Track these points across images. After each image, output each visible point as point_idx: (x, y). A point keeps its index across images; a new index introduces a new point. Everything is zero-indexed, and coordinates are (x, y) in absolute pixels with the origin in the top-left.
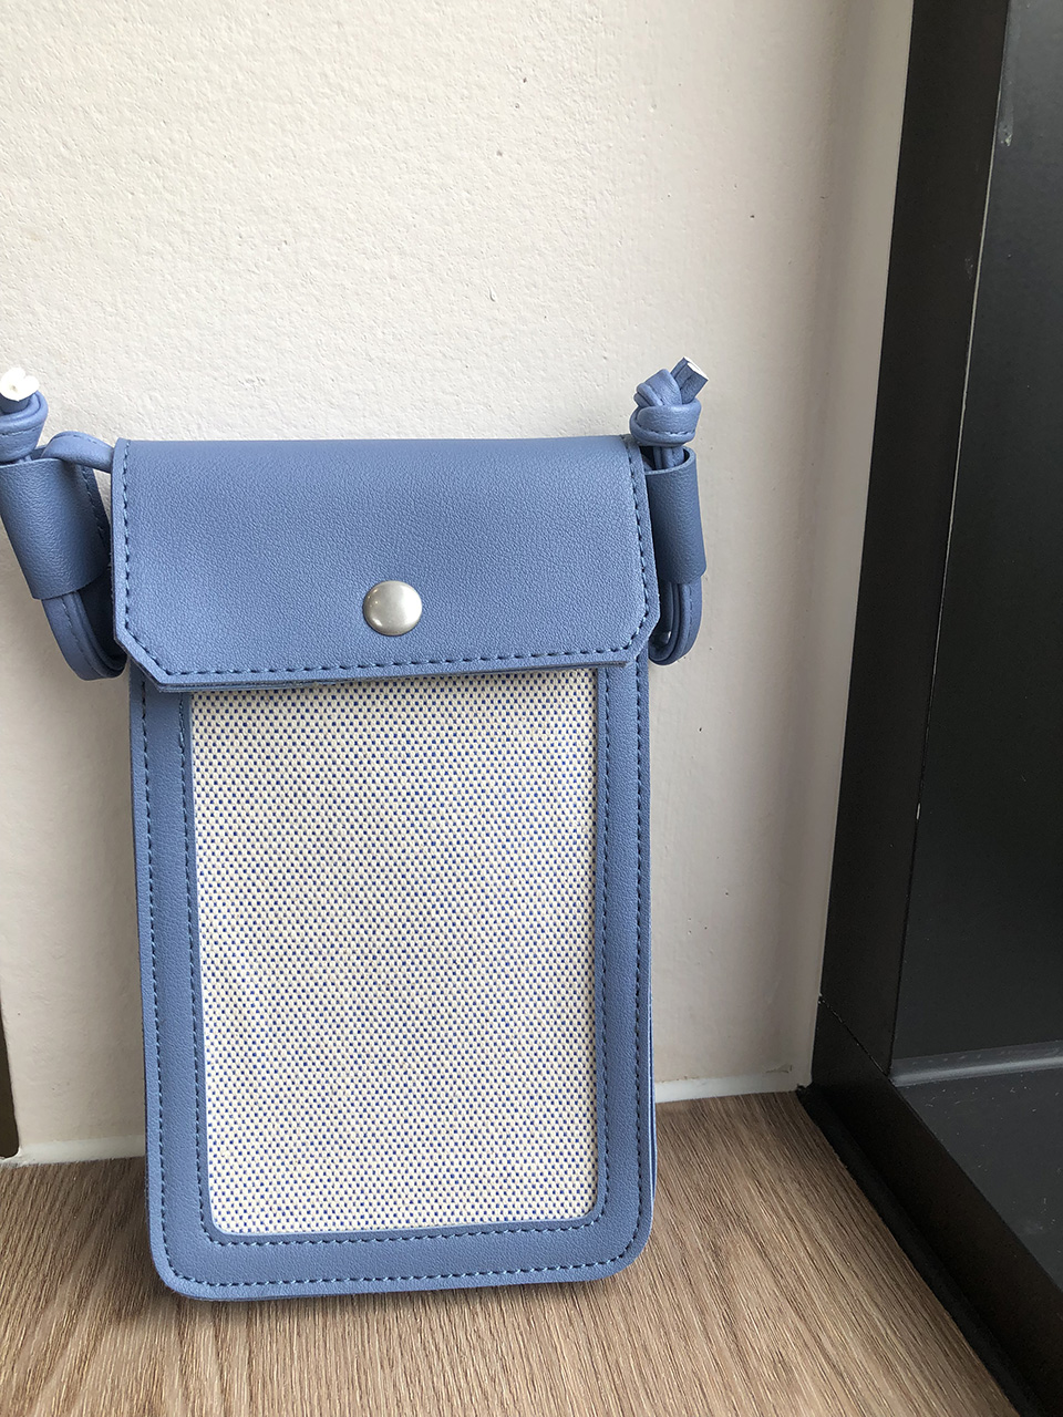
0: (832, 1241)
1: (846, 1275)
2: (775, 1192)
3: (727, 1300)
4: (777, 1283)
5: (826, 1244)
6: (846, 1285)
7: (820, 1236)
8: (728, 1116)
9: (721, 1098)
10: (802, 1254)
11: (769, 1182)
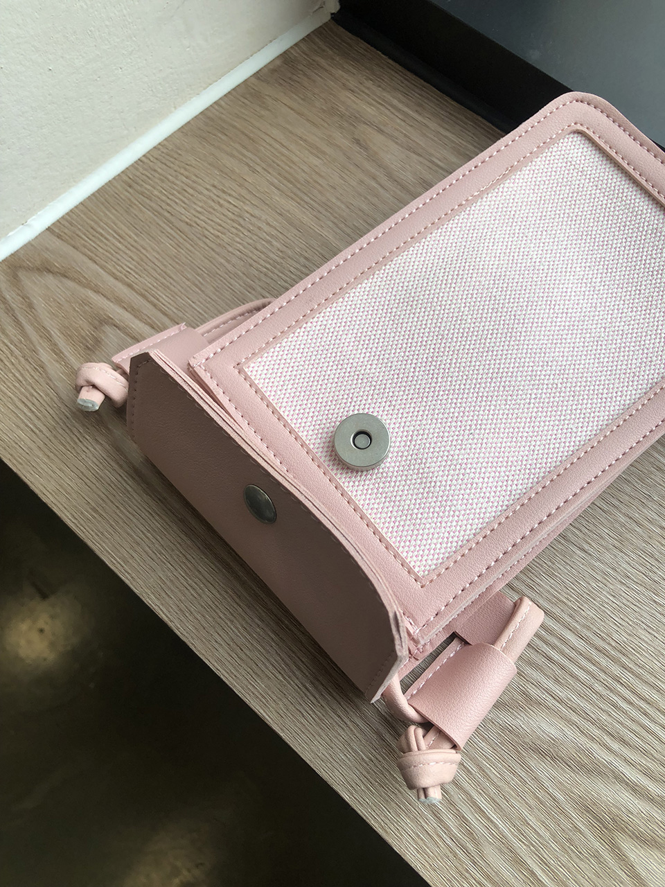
0: (407, 106)
1: (425, 121)
2: (363, 92)
3: (380, 165)
4: (396, 143)
5: (406, 109)
6: (428, 127)
7: (400, 106)
8: (306, 54)
9: (296, 45)
10: (399, 121)
11: (356, 87)
